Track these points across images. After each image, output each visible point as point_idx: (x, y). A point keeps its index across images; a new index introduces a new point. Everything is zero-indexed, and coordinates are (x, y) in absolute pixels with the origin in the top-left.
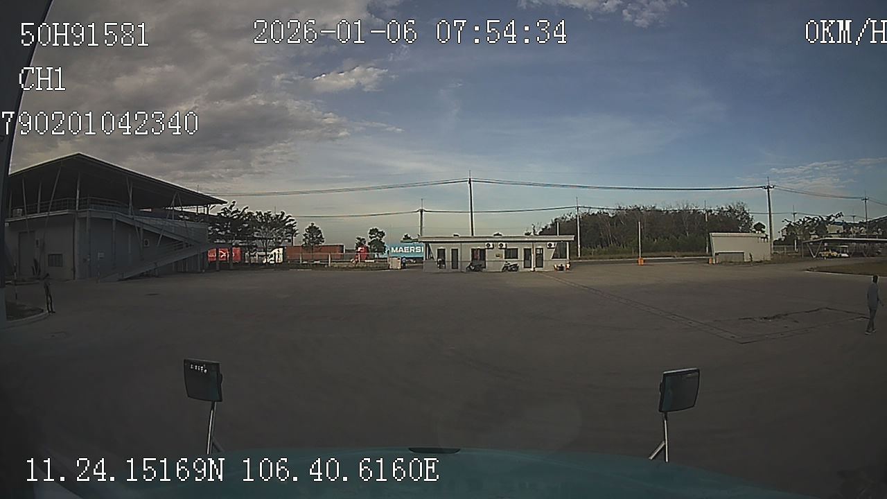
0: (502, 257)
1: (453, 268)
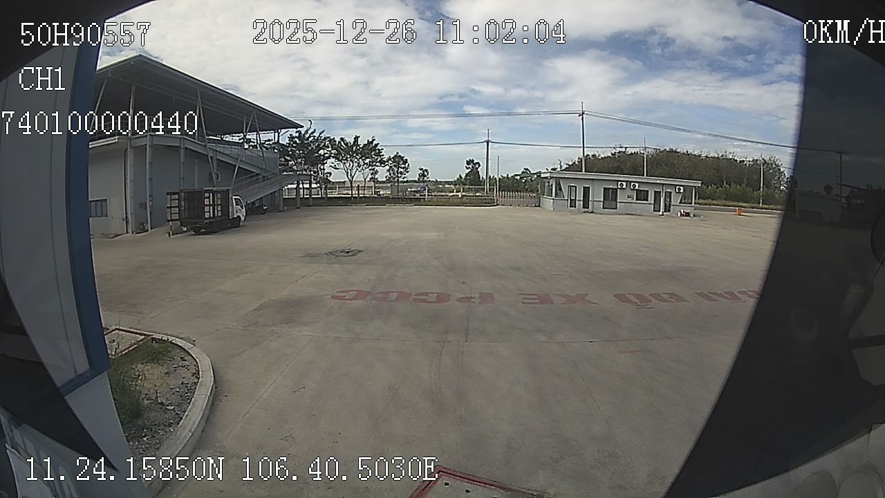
0: (633, 199)
1: (584, 207)
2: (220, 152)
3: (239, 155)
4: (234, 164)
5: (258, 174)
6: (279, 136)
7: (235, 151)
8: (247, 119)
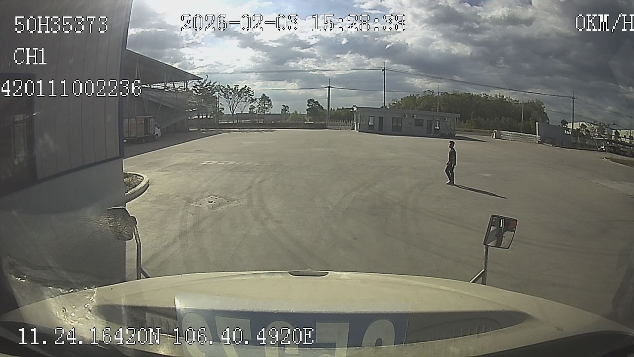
0: (413, 125)
2: (150, 96)
3: (161, 97)
4: (158, 102)
5: (173, 109)
6: (187, 85)
7: (159, 94)
8: (167, 75)
